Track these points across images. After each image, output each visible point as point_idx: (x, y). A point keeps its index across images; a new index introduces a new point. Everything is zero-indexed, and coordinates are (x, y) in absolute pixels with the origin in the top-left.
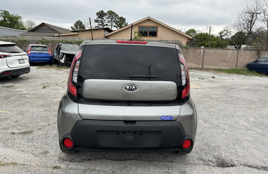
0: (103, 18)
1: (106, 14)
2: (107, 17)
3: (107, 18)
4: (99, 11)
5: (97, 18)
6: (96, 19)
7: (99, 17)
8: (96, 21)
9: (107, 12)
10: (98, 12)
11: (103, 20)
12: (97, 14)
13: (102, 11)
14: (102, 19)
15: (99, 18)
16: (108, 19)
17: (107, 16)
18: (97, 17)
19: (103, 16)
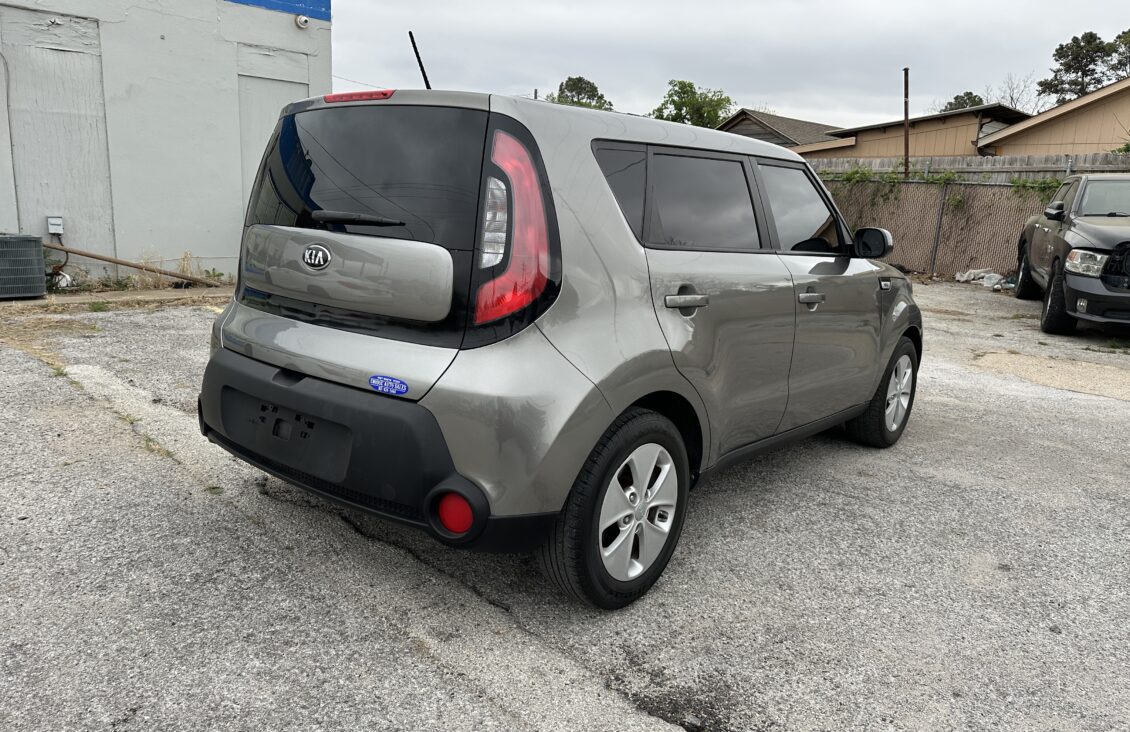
0: (1091, 67)
1: (1109, 49)
2: (1115, 61)
3: (1114, 68)
4: (1075, 39)
5: (1059, 71)
6: (1050, 76)
7: (1068, 68)
8: (1047, 87)
9: (1119, 37)
10: (1066, 42)
11: (1087, 79)
12: (1061, 53)
13: (1090, 38)
14: (1085, 74)
15: (1067, 71)
16: (1119, 69)
17: (1115, 58)
18: (1057, 66)
19: (1093, 61)
